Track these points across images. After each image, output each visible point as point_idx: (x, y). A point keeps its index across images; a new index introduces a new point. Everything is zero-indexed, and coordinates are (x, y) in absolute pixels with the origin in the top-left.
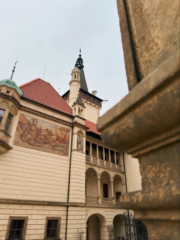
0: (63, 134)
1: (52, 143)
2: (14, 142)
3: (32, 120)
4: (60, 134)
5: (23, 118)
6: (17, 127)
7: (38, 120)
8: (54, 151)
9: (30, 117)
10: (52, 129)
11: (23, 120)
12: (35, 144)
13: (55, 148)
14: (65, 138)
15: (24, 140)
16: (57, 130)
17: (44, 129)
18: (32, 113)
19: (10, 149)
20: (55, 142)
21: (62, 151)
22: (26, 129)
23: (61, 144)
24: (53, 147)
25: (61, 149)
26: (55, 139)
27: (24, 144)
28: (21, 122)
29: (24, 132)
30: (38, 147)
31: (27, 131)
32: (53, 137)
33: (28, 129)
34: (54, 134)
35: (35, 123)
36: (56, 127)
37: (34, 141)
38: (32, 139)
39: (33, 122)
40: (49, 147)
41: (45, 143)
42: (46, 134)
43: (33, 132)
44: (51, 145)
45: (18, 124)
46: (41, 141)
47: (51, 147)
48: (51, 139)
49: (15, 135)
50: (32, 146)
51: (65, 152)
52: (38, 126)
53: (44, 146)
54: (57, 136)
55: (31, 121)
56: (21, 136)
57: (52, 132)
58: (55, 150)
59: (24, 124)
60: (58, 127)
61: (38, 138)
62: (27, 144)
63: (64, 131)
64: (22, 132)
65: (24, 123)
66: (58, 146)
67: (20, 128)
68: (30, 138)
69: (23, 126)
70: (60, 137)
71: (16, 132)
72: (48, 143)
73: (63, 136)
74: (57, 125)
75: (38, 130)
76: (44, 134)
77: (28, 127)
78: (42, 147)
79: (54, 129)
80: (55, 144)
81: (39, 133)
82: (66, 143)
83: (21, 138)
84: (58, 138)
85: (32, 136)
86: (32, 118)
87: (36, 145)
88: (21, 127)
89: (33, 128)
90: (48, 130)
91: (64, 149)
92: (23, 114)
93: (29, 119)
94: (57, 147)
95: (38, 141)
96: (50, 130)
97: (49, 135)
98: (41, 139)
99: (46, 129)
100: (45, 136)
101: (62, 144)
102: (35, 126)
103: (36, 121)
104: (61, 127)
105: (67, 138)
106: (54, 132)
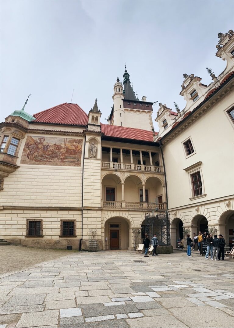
0: (74, 146)
1: (61, 156)
2: (21, 162)
3: (39, 139)
4: (70, 146)
5: (30, 139)
6: (24, 148)
7: (45, 138)
8: (63, 163)
9: (36, 137)
10: (60, 143)
11: (30, 141)
12: (42, 159)
13: (64, 160)
14: (77, 149)
15: (30, 158)
16: (67, 143)
17: (51, 145)
18: (39, 133)
19: (17, 168)
20: (64, 155)
21: (73, 162)
22: (33, 148)
23: (71, 156)
24: (61, 160)
25: (72, 160)
26: (64, 152)
27: (31, 162)
28: (28, 143)
29: (31, 152)
30: (45, 162)
31: (33, 150)
32: (62, 150)
33: (35, 148)
34: (63, 147)
35: (42, 141)
36: (65, 140)
37: (41, 158)
38: (39, 156)
39: (40, 140)
40: (58, 160)
41: (53, 157)
42: (53, 149)
43: (40, 149)
44: (60, 158)
45: (25, 145)
46: (48, 156)
47: (60, 160)
48: (59, 152)
49: (22, 155)
50: (39, 162)
51: (76, 162)
52: (45, 143)
53: (51, 161)
54: (66, 149)
55: (38, 141)
56: (28, 155)
57: (61, 146)
58: (65, 162)
59: (31, 145)
60: (68, 140)
61: (45, 154)
62: (34, 161)
63: (76, 142)
64: (29, 152)
65: (31, 143)
66: (68, 158)
67: (27, 149)
68: (37, 155)
69: (29, 146)
70: (70, 148)
71: (23, 153)
72: (56, 157)
73: (74, 148)
74: (67, 139)
75: (46, 147)
76: (51, 149)
77: (35, 146)
78: (49, 161)
79: (63, 143)
80: (64, 156)
81: (46, 149)
82: (78, 153)
83: (28, 157)
84: (68, 150)
85: (39, 153)
86: (39, 138)
87: (43, 161)
88: (28, 147)
89: (40, 146)
90: (56, 144)
91: (75, 160)
92: (31, 136)
93: (36, 139)
94: (66, 159)
95: (45, 157)
96: (59, 144)
97: (57, 149)
98: (49, 155)
99: (54, 145)
100: (53, 151)
101: (73, 155)
102: (42, 144)
103: (43, 139)
104: (71, 139)
105: (78, 149)
106: (63, 146)
